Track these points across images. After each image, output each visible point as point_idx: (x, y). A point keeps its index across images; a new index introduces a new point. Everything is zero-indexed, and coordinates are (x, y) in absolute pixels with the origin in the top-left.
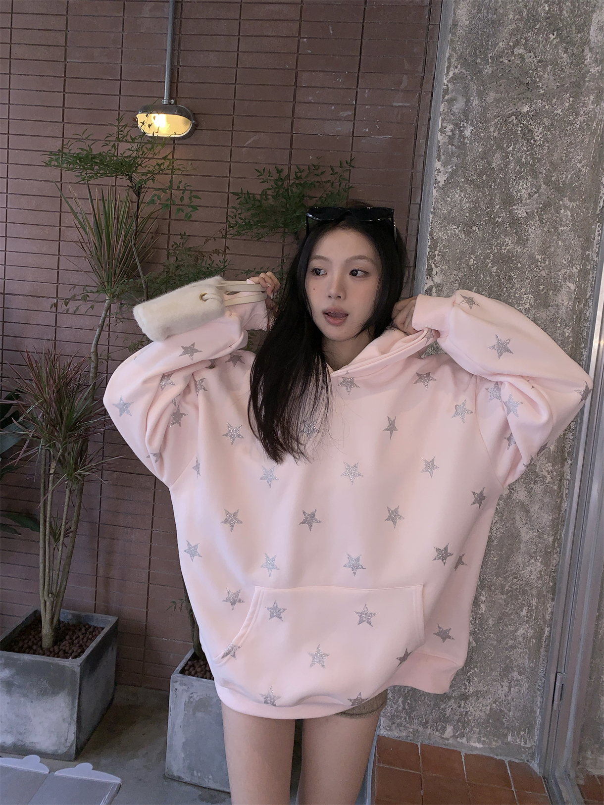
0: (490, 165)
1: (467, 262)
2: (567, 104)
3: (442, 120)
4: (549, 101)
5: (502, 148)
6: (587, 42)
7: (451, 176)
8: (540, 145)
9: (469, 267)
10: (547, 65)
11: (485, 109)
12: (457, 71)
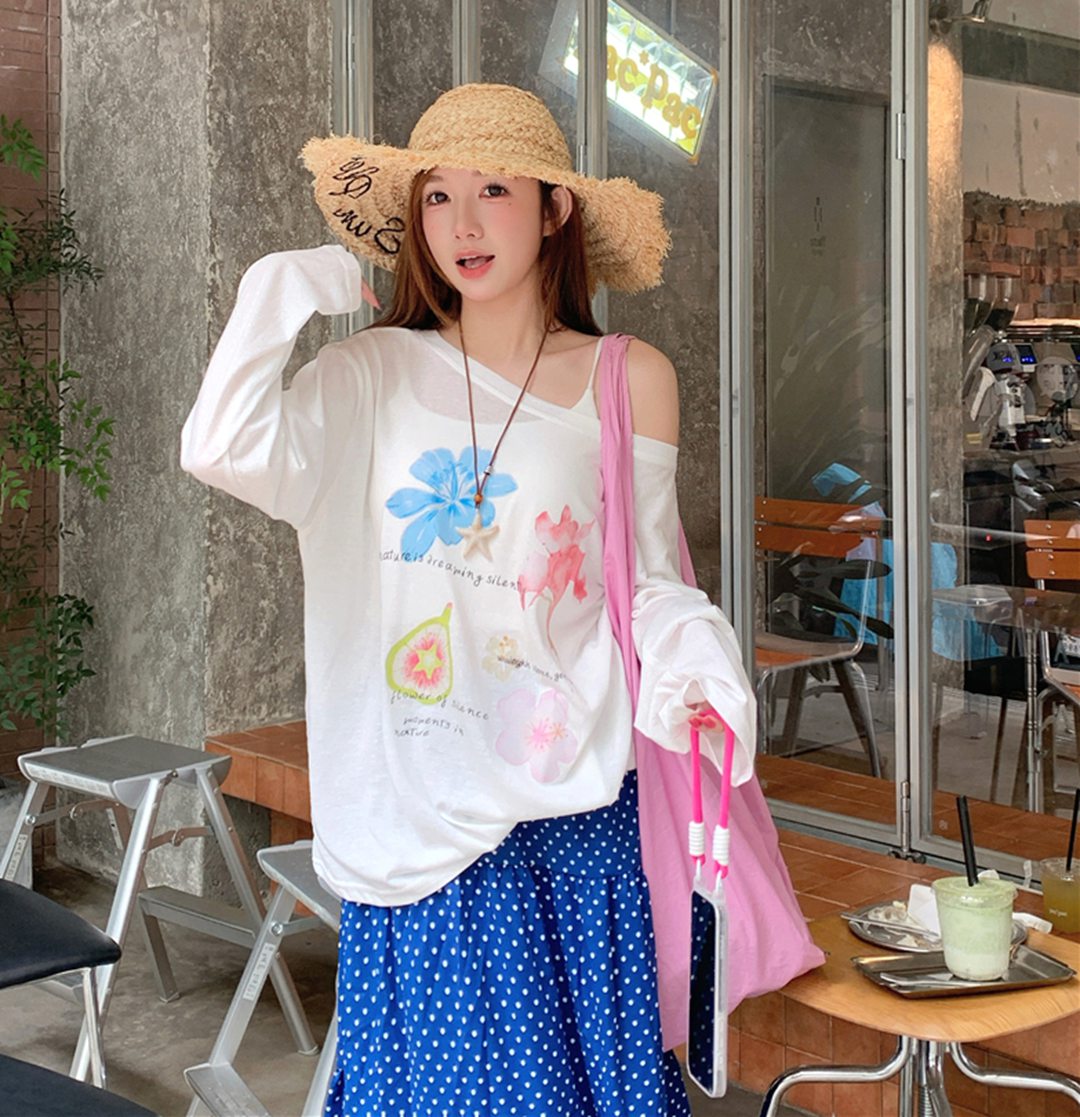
0: (250, 149)
1: (241, 240)
2: (299, 101)
3: (211, 108)
4: (286, 96)
5: (256, 135)
6: (306, 50)
7: (221, 161)
8: (284, 135)
9: (242, 244)
10: (281, 67)
11: (242, 99)
12: (217, 65)
